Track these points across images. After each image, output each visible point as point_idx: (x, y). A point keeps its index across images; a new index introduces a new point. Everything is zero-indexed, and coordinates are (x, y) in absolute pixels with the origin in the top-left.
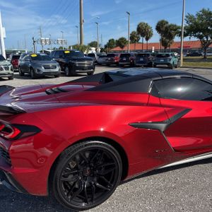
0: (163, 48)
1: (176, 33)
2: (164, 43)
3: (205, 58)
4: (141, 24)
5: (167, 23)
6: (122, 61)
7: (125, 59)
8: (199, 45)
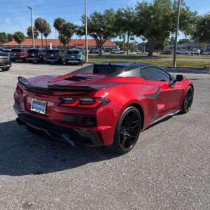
0: (62, 44)
1: (74, 32)
2: (62, 40)
3: (100, 55)
4: (38, 19)
5: (64, 21)
6: (30, 56)
7: (33, 55)
8: (94, 44)
